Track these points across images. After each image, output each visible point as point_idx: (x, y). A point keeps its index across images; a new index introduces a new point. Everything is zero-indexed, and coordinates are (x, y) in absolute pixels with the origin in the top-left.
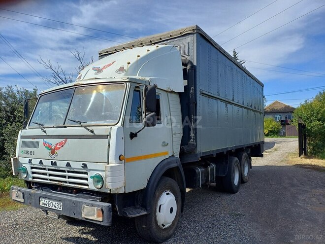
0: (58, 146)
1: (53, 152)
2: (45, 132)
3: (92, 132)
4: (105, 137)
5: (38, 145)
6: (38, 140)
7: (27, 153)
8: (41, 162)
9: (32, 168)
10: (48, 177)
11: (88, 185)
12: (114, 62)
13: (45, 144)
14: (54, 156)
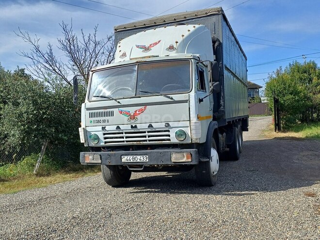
0: (137, 112)
1: (133, 117)
2: (119, 102)
3: (172, 99)
4: (185, 101)
5: (112, 114)
6: (112, 110)
7: (99, 122)
8: (118, 128)
9: (104, 134)
10: (125, 139)
11: (169, 140)
12: (159, 41)
13: (121, 112)
14: (134, 121)
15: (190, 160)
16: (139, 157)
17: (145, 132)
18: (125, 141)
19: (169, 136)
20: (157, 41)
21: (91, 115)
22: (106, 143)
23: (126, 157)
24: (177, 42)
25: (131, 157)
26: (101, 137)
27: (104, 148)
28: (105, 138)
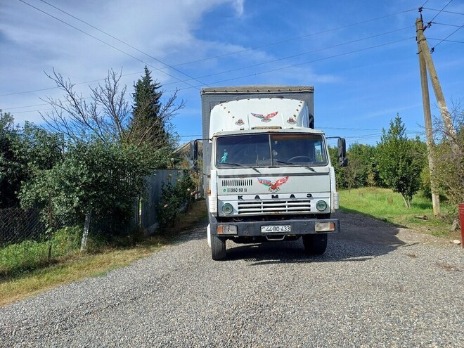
0: (279, 182)
1: (274, 187)
2: (258, 171)
3: (313, 171)
4: (327, 174)
5: (250, 183)
6: (250, 179)
7: (234, 190)
8: (257, 197)
9: (239, 204)
10: (262, 209)
11: (309, 210)
12: (277, 113)
13: (261, 181)
14: (275, 190)
15: (333, 229)
16: (281, 227)
17: (285, 202)
18: (262, 211)
19: (309, 206)
20: (274, 112)
21: (224, 184)
22: (239, 212)
23: (266, 227)
24: (295, 116)
25: (273, 227)
26: (236, 206)
27: (236, 218)
28: (239, 208)
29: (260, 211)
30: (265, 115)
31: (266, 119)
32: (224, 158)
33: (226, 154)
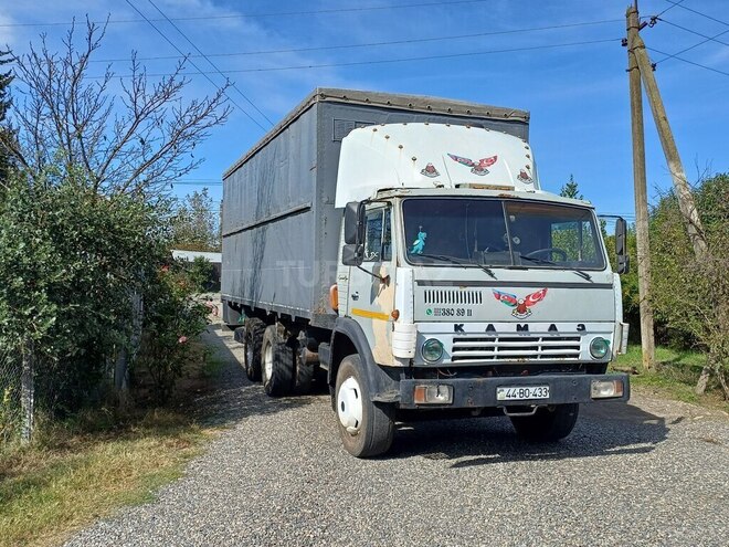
0: (531, 299)
1: (522, 309)
2: (492, 275)
3: (589, 279)
5: (479, 298)
6: (478, 289)
7: (448, 312)
8: (491, 328)
9: (455, 340)
10: (496, 352)
11: (577, 356)
12: (495, 158)
13: (498, 296)
14: (524, 315)
15: (621, 394)
16: (532, 389)
17: (537, 339)
18: (495, 356)
19: (578, 348)
20: (491, 156)
21: (428, 297)
22: (454, 358)
23: (506, 390)
24: (528, 168)
25: (518, 390)
26: (448, 344)
27: (446, 369)
28: (455, 349)
29: (492, 357)
30: (476, 161)
31: (479, 168)
32: (419, 243)
33: (422, 235)
